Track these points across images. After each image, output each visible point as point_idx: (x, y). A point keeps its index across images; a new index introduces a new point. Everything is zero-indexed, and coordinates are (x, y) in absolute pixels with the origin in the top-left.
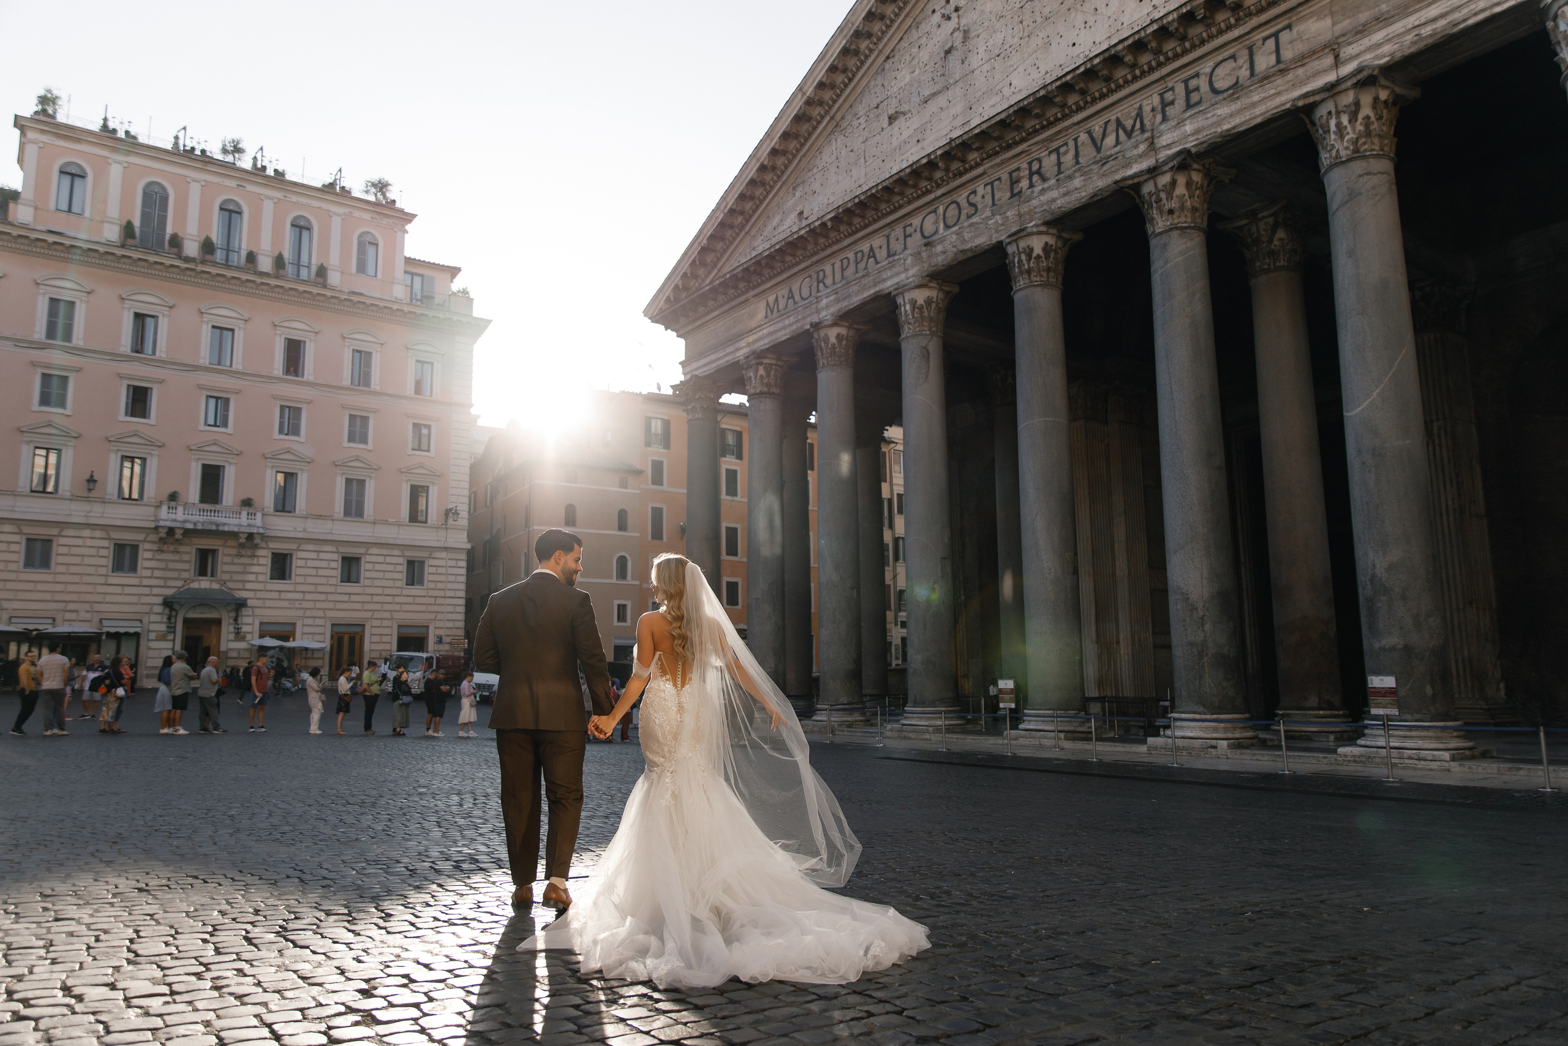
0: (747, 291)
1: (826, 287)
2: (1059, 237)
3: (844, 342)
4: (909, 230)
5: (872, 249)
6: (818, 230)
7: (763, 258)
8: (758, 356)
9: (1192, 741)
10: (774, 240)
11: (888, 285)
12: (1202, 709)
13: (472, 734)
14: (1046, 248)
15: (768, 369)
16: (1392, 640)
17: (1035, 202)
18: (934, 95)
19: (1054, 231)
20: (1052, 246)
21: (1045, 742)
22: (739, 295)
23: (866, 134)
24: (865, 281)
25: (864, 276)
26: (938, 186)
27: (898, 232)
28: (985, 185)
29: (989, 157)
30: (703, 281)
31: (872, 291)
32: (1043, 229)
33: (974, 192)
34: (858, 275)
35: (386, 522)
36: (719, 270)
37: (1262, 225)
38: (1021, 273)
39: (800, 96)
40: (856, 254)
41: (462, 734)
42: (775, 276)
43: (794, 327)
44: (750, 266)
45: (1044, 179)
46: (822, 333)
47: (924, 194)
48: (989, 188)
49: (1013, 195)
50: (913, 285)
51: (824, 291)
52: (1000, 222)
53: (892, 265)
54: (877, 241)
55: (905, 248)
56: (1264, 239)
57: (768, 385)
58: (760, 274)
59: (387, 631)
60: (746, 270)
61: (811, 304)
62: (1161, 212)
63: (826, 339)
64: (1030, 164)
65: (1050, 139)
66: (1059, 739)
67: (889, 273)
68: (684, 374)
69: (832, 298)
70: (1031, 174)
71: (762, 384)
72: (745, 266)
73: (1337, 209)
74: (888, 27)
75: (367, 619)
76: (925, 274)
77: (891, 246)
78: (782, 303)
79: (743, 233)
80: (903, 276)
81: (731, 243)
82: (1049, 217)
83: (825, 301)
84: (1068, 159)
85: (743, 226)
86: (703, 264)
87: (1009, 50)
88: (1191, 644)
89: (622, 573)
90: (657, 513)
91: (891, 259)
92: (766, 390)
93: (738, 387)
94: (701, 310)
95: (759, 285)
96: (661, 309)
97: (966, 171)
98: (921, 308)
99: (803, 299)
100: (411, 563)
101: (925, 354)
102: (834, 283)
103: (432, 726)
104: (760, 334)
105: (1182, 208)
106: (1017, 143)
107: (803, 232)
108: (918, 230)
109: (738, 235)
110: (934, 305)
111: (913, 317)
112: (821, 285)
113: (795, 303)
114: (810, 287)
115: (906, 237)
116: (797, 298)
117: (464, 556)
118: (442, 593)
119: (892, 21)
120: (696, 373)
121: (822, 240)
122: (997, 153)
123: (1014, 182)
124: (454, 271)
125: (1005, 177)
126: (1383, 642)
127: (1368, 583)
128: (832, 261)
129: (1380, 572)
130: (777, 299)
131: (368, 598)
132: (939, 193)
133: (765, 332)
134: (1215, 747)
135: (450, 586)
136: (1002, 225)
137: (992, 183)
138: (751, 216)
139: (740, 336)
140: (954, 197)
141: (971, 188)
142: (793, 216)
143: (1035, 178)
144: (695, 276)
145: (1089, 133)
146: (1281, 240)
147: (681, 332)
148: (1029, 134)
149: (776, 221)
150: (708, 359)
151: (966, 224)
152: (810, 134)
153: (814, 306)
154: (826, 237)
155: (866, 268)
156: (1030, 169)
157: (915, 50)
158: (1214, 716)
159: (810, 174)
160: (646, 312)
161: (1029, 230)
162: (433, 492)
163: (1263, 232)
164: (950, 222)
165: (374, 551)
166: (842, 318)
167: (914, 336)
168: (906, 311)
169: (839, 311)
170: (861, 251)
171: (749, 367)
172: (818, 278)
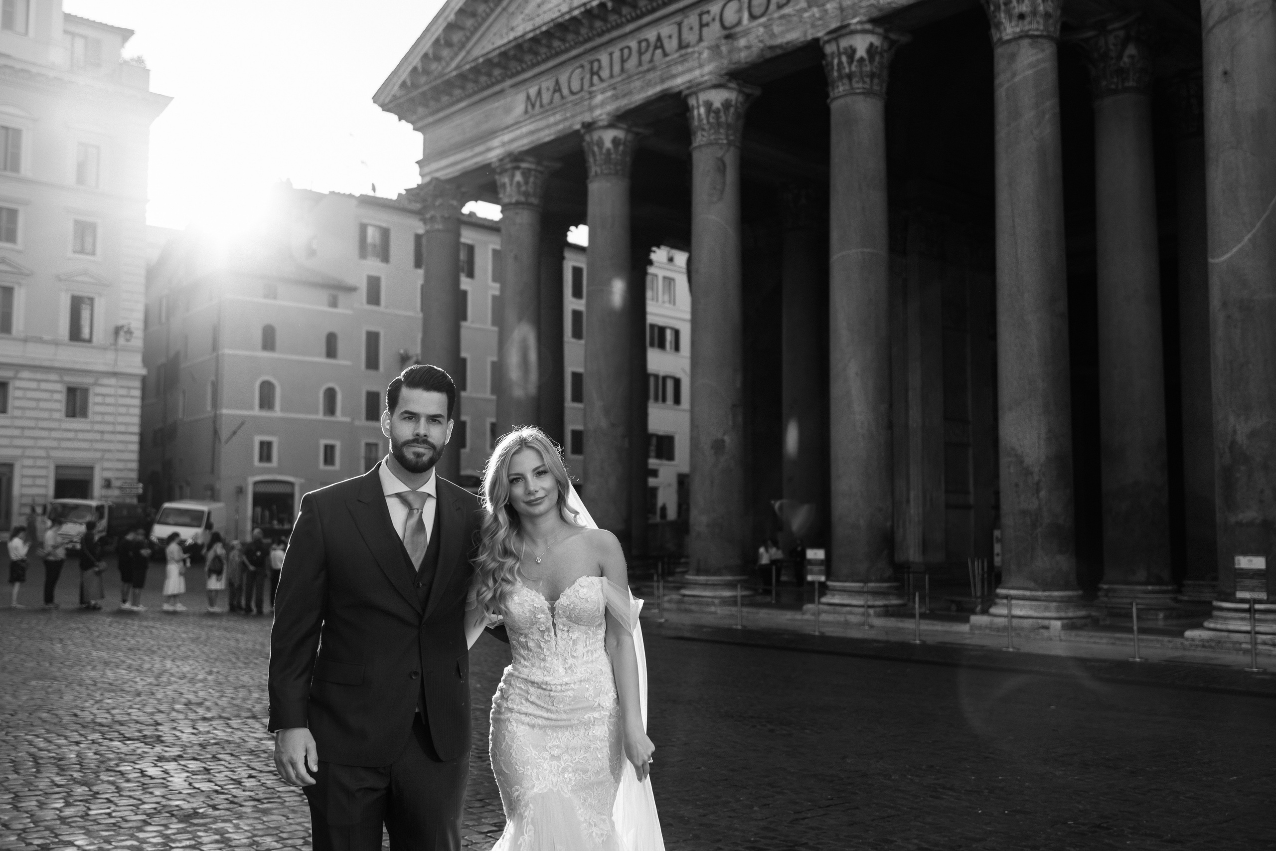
0: (503, 80)
1: (601, 80)
2: (885, 38)
3: (621, 148)
4: (706, 18)
5: (659, 39)
6: (596, 12)
7: (525, 41)
8: (516, 158)
9: (1021, 620)
10: (538, 21)
11: (679, 82)
12: (1032, 585)
13: (180, 607)
14: (871, 49)
15: (526, 174)
16: (1250, 514)
19: (880, 30)
20: (877, 47)
21: (853, 619)
22: (493, 84)
24: (651, 76)
25: (649, 70)
27: (692, 19)
30: (448, 64)
31: (658, 89)
32: (868, 26)
34: (641, 69)
35: (40, 340)
36: (468, 53)
37: (1111, 39)
38: (841, 77)
40: (640, 43)
41: (167, 607)
42: (538, 64)
43: (561, 126)
44: (509, 49)
46: (596, 135)
50: (709, 84)
51: (598, 86)
52: (817, 15)
53: (684, 59)
54: (666, 30)
55: (701, 39)
56: (1113, 54)
57: (526, 194)
58: (521, 61)
59: (43, 472)
60: (504, 54)
61: (582, 100)
62: (1010, 16)
63: (600, 144)
66: (869, 615)
67: (680, 68)
68: (422, 175)
69: (609, 94)
71: (519, 192)
72: (503, 49)
73: (1214, 26)
75: (16, 458)
76: (724, 72)
77: (684, 36)
78: (546, 97)
79: (499, 9)
80: (697, 73)
81: (484, 20)
82: (875, 14)
83: (599, 98)
86: (449, 44)
88: (1024, 513)
89: (330, 409)
90: (373, 339)
91: (683, 52)
92: (523, 199)
93: (490, 193)
94: (445, 99)
95: (518, 73)
96: (394, 96)
98: (717, 112)
99: (572, 93)
100: (72, 392)
101: (721, 168)
102: (612, 76)
103: (130, 596)
104: (518, 133)
105: (1034, 13)
107: (576, 13)
108: (717, 18)
109: (492, 10)
110: (732, 110)
111: (708, 122)
112: (595, 78)
113: (563, 97)
114: (582, 79)
115: (702, 26)
116: (565, 91)
117: (137, 384)
118: (110, 428)
120: (437, 175)
121: (598, 24)
124: (126, 34)
126: (1241, 516)
127: (1227, 450)
128: (610, 50)
129: (1241, 438)
130: (539, 93)
131: (17, 432)
133: (525, 130)
134: (1047, 628)
135: (120, 419)
136: (820, 19)
139: (492, 134)
144: (437, 58)
146: (1131, 57)
147: (419, 124)
150: (452, 159)
151: (776, 15)
153: (586, 103)
154: (605, 20)
155: (651, 61)
158: (1047, 593)
160: (375, 99)
161: (852, 27)
162: (100, 306)
163: (1112, 47)
164: (757, 11)
165: (25, 374)
166: (620, 119)
167: (710, 144)
168: (699, 115)
169: (617, 109)
170: (647, 40)
171: (504, 171)
172: (592, 69)
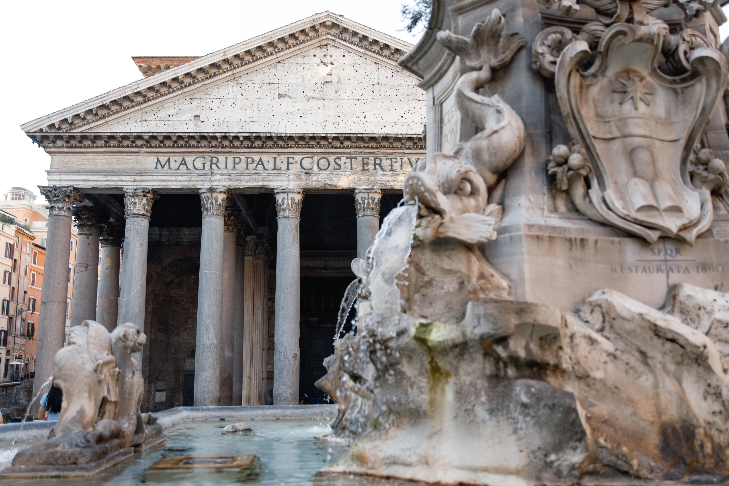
0: (141, 146)
1: (219, 168)
3: (223, 203)
4: (292, 161)
5: (261, 160)
6: (230, 138)
8: (145, 192)
11: (275, 184)
14: (378, 200)
17: (378, 178)
18: (314, 98)
23: (259, 95)
24: (256, 176)
25: (253, 173)
26: (320, 147)
27: (284, 158)
28: (347, 158)
29: (356, 147)
31: (260, 184)
32: (380, 191)
33: (340, 159)
34: (248, 171)
38: (369, 208)
39: (222, 54)
40: (248, 159)
42: (174, 147)
43: (186, 183)
44: (160, 136)
45: (383, 169)
46: (214, 195)
47: (309, 147)
48: (349, 160)
49: (364, 169)
50: (295, 191)
51: (217, 171)
52: (357, 180)
53: (279, 175)
54: (265, 158)
55: (288, 169)
58: (162, 143)
60: (154, 136)
61: (205, 174)
63: (216, 199)
64: (375, 159)
65: (389, 153)
67: (276, 178)
68: (50, 180)
69: (227, 176)
70: (375, 164)
74: (287, 48)
76: (302, 188)
77: (277, 164)
78: (174, 165)
79: (138, 108)
81: (125, 109)
82: (384, 188)
83: (218, 177)
84: (397, 166)
85: (140, 103)
86: (96, 114)
87: (365, 101)
91: (277, 171)
96: (41, 130)
97: (340, 148)
99: (196, 169)
101: (297, 228)
102: (226, 168)
104: (148, 177)
106: (372, 148)
107: (218, 135)
108: (299, 162)
109: (133, 107)
110: (300, 204)
112: (214, 166)
113: (188, 169)
114: (204, 164)
115: (289, 163)
116: (190, 166)
119: (290, 47)
121: (226, 143)
122: (360, 147)
123: (364, 164)
125: (359, 158)
128: (227, 156)
130: (168, 161)
132: (319, 151)
136: (359, 182)
137: (351, 159)
138: (149, 100)
140: (326, 156)
141: (338, 156)
142: (189, 116)
143: (377, 167)
144: (84, 119)
145: (409, 159)
148: (381, 147)
149: (171, 111)
151: (334, 172)
152: (215, 75)
153: (207, 177)
154: (232, 143)
155: (255, 169)
156: (375, 161)
157: (301, 69)
159: (208, 96)
161: (373, 190)
164: (321, 167)
168: (288, 203)
169: (230, 186)
170: (252, 159)
171: (135, 195)
172: (211, 161)
